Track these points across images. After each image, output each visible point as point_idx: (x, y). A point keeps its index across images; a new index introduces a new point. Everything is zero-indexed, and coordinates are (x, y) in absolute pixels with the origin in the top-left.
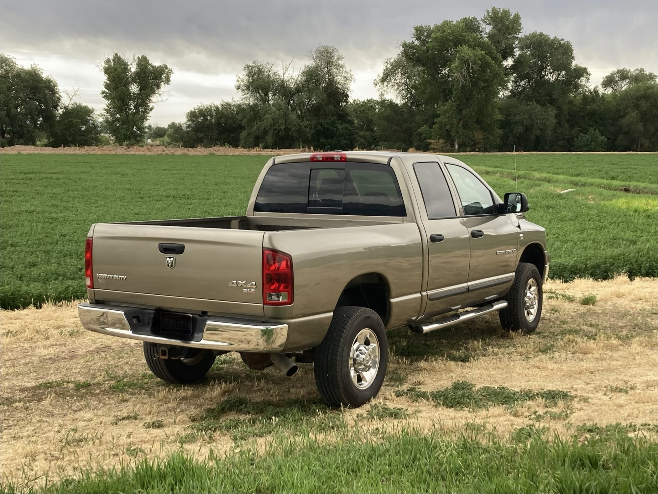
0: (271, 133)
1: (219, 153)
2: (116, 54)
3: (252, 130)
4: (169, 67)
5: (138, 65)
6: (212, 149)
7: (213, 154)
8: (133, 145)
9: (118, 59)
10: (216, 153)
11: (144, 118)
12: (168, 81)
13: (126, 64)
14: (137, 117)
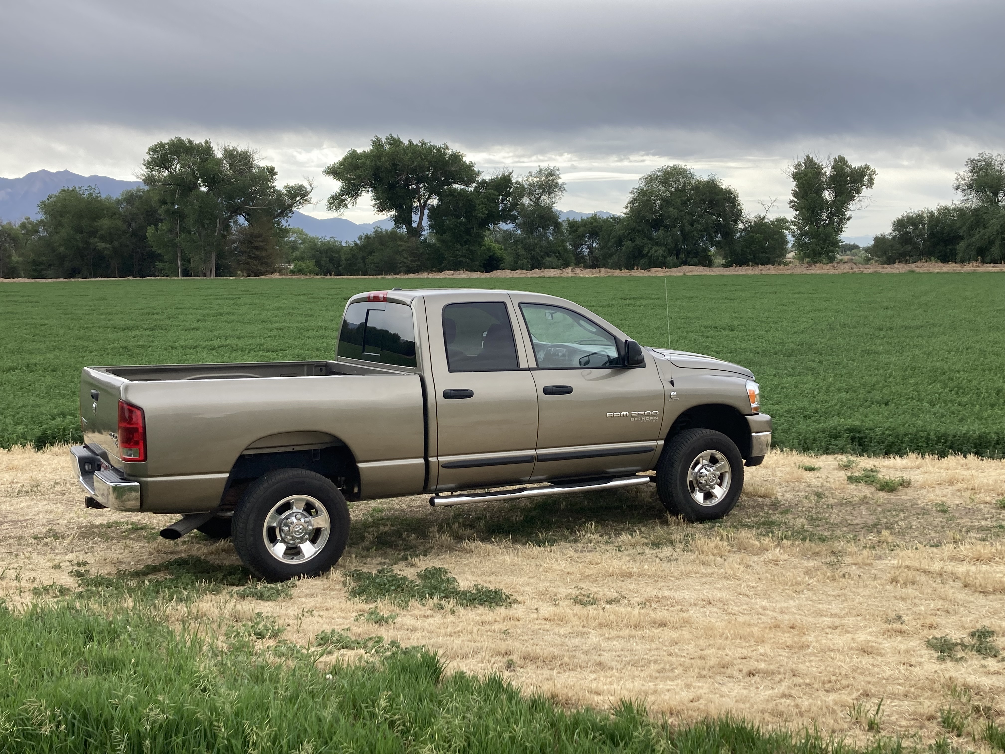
0: (998, 243)
1: (921, 270)
2: (808, 157)
3: (973, 240)
4: (872, 167)
5: (833, 167)
6: (913, 265)
7: (913, 271)
8: (816, 262)
9: (810, 162)
10: (917, 270)
11: (839, 230)
12: (871, 183)
13: (820, 168)
14: (829, 229)
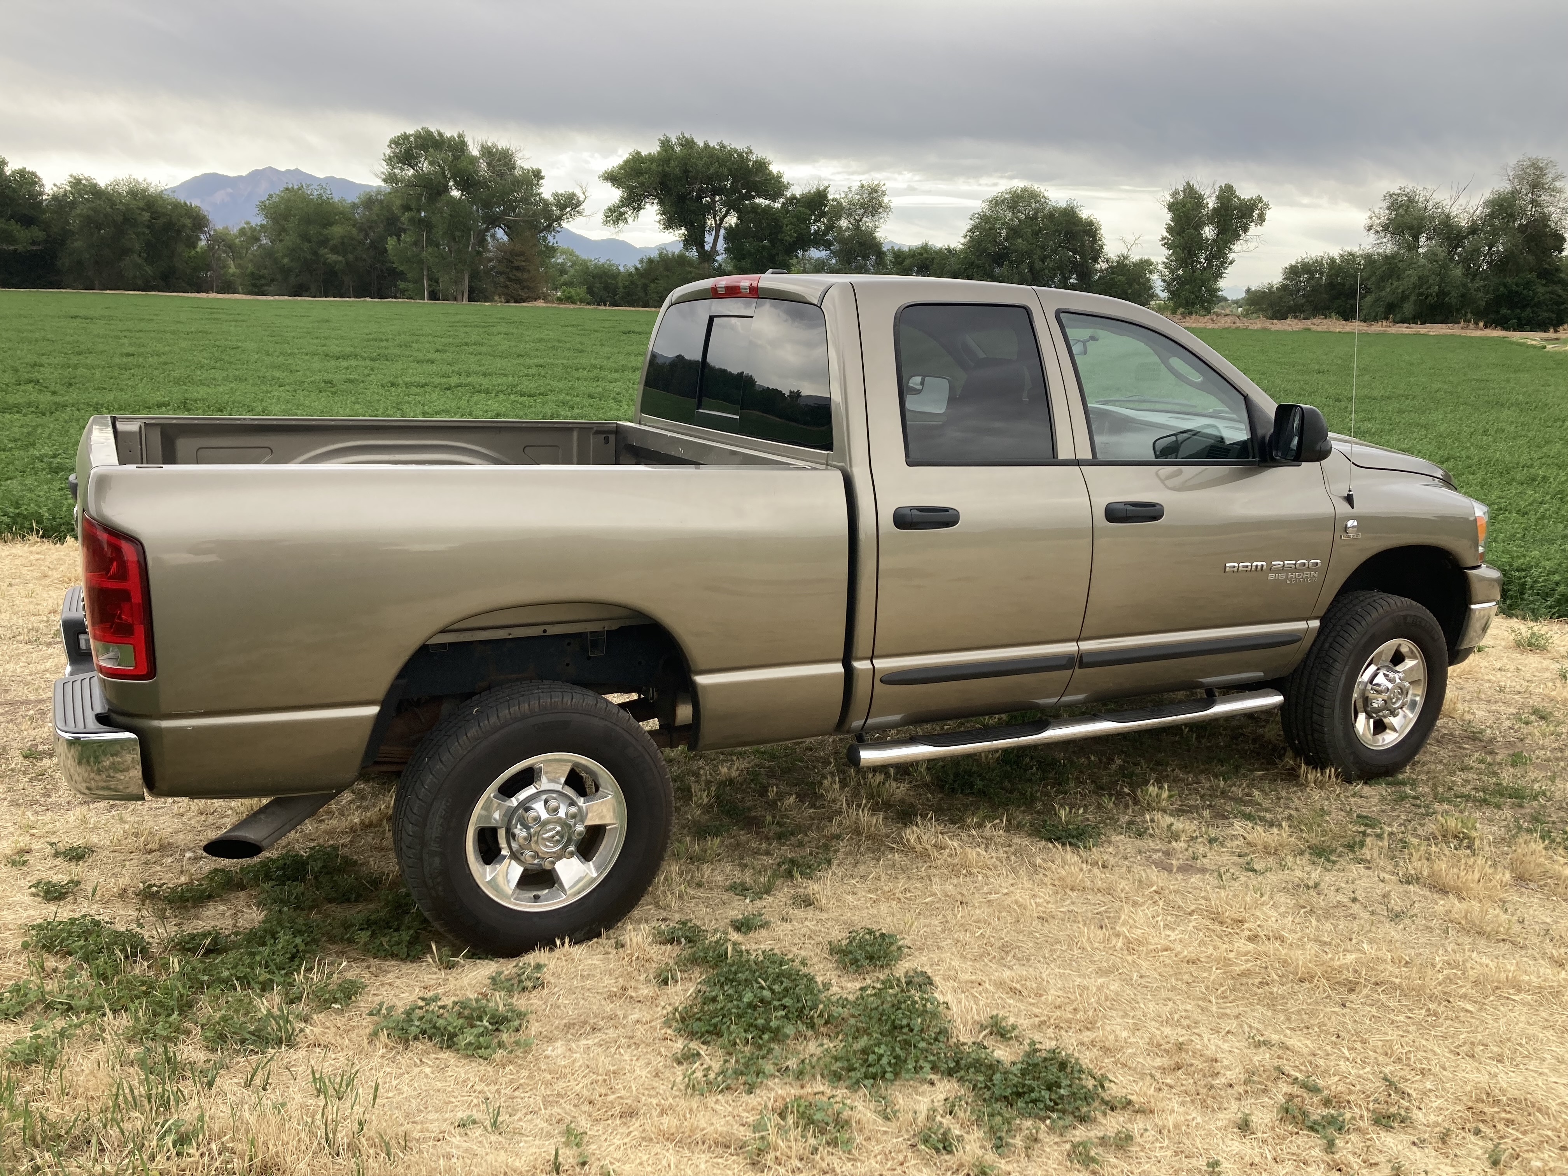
0: (1413, 298)
1: (1319, 329)
2: (1188, 184)
3: (1383, 294)
4: (1265, 200)
5: (1218, 197)
6: (1309, 322)
7: (1309, 329)
8: (1191, 313)
9: (1190, 191)
10: (1314, 328)
11: (1219, 275)
12: (1261, 219)
13: (1200, 198)
14: (1206, 274)
